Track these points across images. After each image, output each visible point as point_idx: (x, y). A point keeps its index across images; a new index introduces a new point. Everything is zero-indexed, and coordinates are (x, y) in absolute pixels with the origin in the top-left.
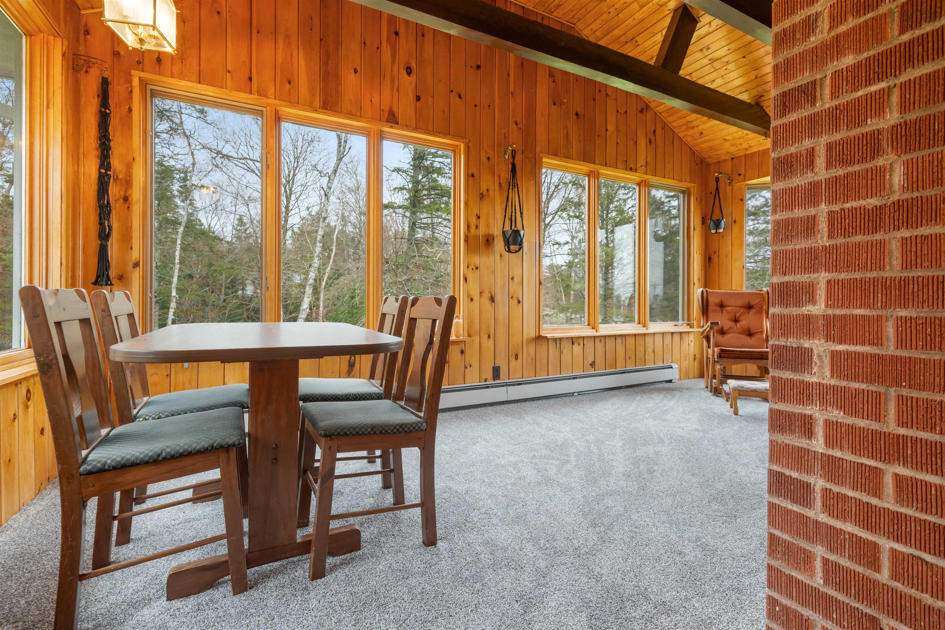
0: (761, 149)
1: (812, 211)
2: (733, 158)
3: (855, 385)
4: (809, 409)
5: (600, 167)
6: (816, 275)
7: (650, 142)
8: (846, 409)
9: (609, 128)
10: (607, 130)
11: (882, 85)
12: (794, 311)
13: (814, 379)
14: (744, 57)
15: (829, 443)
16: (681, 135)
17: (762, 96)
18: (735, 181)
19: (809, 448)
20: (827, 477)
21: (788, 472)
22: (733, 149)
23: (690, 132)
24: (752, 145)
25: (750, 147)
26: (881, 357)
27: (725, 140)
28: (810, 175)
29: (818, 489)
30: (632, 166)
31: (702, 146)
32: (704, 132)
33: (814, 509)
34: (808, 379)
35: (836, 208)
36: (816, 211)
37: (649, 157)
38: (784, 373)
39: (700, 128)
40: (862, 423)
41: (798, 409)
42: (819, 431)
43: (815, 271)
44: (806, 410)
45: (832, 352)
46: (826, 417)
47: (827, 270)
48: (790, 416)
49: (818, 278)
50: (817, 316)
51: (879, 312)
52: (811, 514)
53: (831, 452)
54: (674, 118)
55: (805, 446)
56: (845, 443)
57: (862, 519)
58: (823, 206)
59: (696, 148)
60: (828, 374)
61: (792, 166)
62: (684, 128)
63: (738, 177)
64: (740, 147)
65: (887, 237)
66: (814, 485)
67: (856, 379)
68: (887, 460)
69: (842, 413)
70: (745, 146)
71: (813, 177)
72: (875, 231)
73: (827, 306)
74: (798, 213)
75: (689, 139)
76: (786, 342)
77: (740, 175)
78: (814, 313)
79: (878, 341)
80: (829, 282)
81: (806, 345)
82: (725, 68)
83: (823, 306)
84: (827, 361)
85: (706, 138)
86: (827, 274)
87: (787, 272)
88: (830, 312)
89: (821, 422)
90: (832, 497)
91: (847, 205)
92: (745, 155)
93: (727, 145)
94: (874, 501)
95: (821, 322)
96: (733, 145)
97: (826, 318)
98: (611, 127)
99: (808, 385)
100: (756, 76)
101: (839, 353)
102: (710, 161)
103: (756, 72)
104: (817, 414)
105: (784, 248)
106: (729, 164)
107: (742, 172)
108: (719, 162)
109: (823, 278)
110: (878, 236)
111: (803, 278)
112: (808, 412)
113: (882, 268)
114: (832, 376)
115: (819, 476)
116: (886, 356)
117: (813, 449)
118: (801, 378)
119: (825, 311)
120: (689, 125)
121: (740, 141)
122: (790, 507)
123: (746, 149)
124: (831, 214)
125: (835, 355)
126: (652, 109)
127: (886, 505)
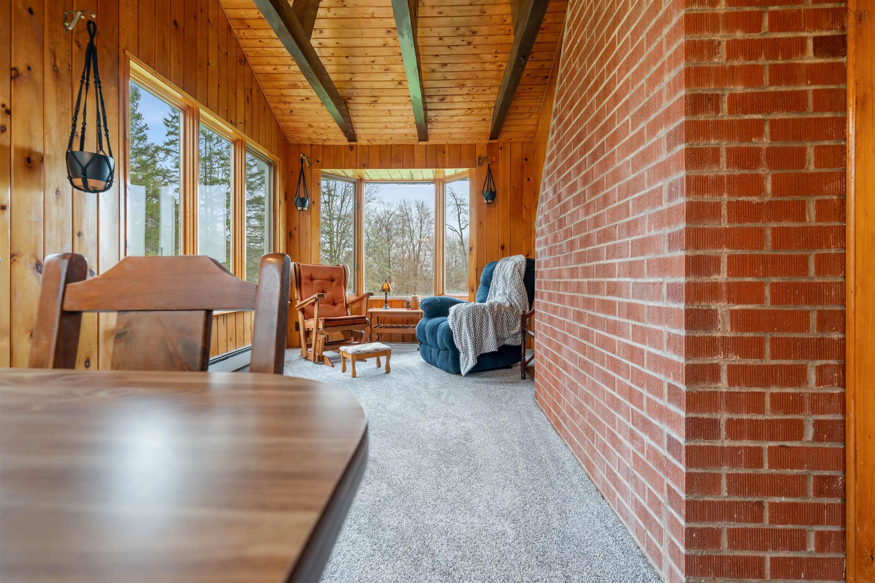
0: (336, 144)
1: (718, 199)
2: (312, 145)
3: (747, 335)
4: (716, 359)
5: (202, 105)
6: (720, 251)
7: (248, 101)
8: (741, 353)
9: (210, 61)
10: (208, 64)
11: (760, 116)
12: (705, 279)
13: (719, 335)
14: (347, 57)
15: (731, 382)
16: (272, 105)
17: (349, 98)
18: (313, 166)
19: (717, 390)
20: (730, 410)
21: (700, 416)
22: (314, 136)
23: (282, 106)
24: (330, 138)
25: (329, 139)
26: (763, 312)
27: (310, 125)
28: (716, 169)
29: (723, 422)
30: (232, 119)
31: (288, 124)
32: (294, 111)
33: (720, 439)
34: (715, 335)
35: (733, 199)
36: (720, 199)
37: (247, 116)
38: (697, 333)
39: (292, 106)
40: (751, 362)
41: (708, 361)
42: (724, 376)
43: (720, 247)
44: (714, 360)
45: (732, 311)
46: (728, 363)
47: (728, 247)
48: (703, 367)
49: (721, 253)
50: (721, 283)
51: (761, 280)
52: (718, 443)
53: (732, 389)
54: (270, 84)
55: (713, 390)
56: (742, 381)
57: (752, 433)
58: (725, 196)
59: (282, 124)
60: (729, 328)
61: (702, 159)
62: (276, 99)
63: (316, 163)
64: (320, 137)
65: (764, 226)
66: (720, 419)
67: (747, 331)
68: (766, 385)
69: (738, 357)
70: (324, 137)
71: (718, 172)
72: (758, 221)
73: (728, 275)
74: (707, 198)
75: (278, 112)
76: (698, 306)
77: (318, 161)
78: (719, 281)
79: (760, 301)
80: (729, 257)
81: (713, 307)
82: (330, 58)
83: (726, 275)
84: (728, 318)
85: (294, 118)
86: (728, 250)
87: (699, 247)
88: (731, 280)
89: (725, 368)
90: (733, 424)
91: (741, 199)
92: (322, 145)
93: (310, 130)
94: (760, 417)
95: (724, 288)
96: (315, 133)
97: (728, 284)
98: (213, 63)
99: (714, 340)
100: (351, 79)
101: (736, 311)
102: (292, 141)
103: (352, 75)
104: (722, 362)
105: (696, 226)
106: (309, 148)
107: (320, 159)
108: (299, 144)
109: (725, 253)
110: (759, 225)
111: (710, 252)
112: (715, 362)
113: (762, 248)
114: (732, 330)
115: (724, 411)
116: (765, 310)
117: (720, 391)
118: (710, 335)
119: (727, 279)
120: (283, 99)
121: (322, 131)
122: (703, 444)
123: (324, 140)
124: (729, 203)
125: (733, 313)
126: (249, 65)
127: (767, 417)
